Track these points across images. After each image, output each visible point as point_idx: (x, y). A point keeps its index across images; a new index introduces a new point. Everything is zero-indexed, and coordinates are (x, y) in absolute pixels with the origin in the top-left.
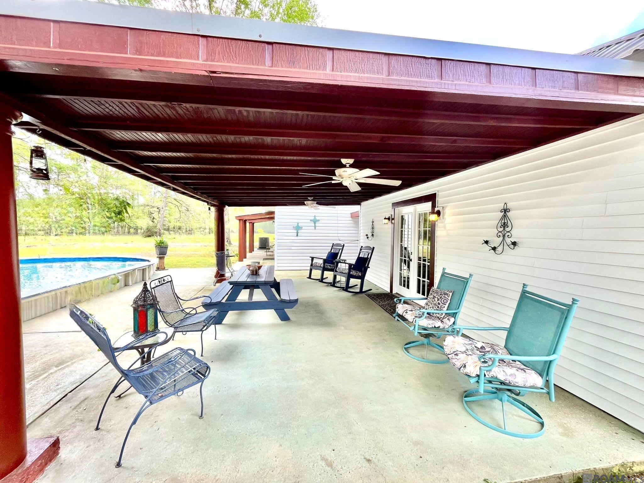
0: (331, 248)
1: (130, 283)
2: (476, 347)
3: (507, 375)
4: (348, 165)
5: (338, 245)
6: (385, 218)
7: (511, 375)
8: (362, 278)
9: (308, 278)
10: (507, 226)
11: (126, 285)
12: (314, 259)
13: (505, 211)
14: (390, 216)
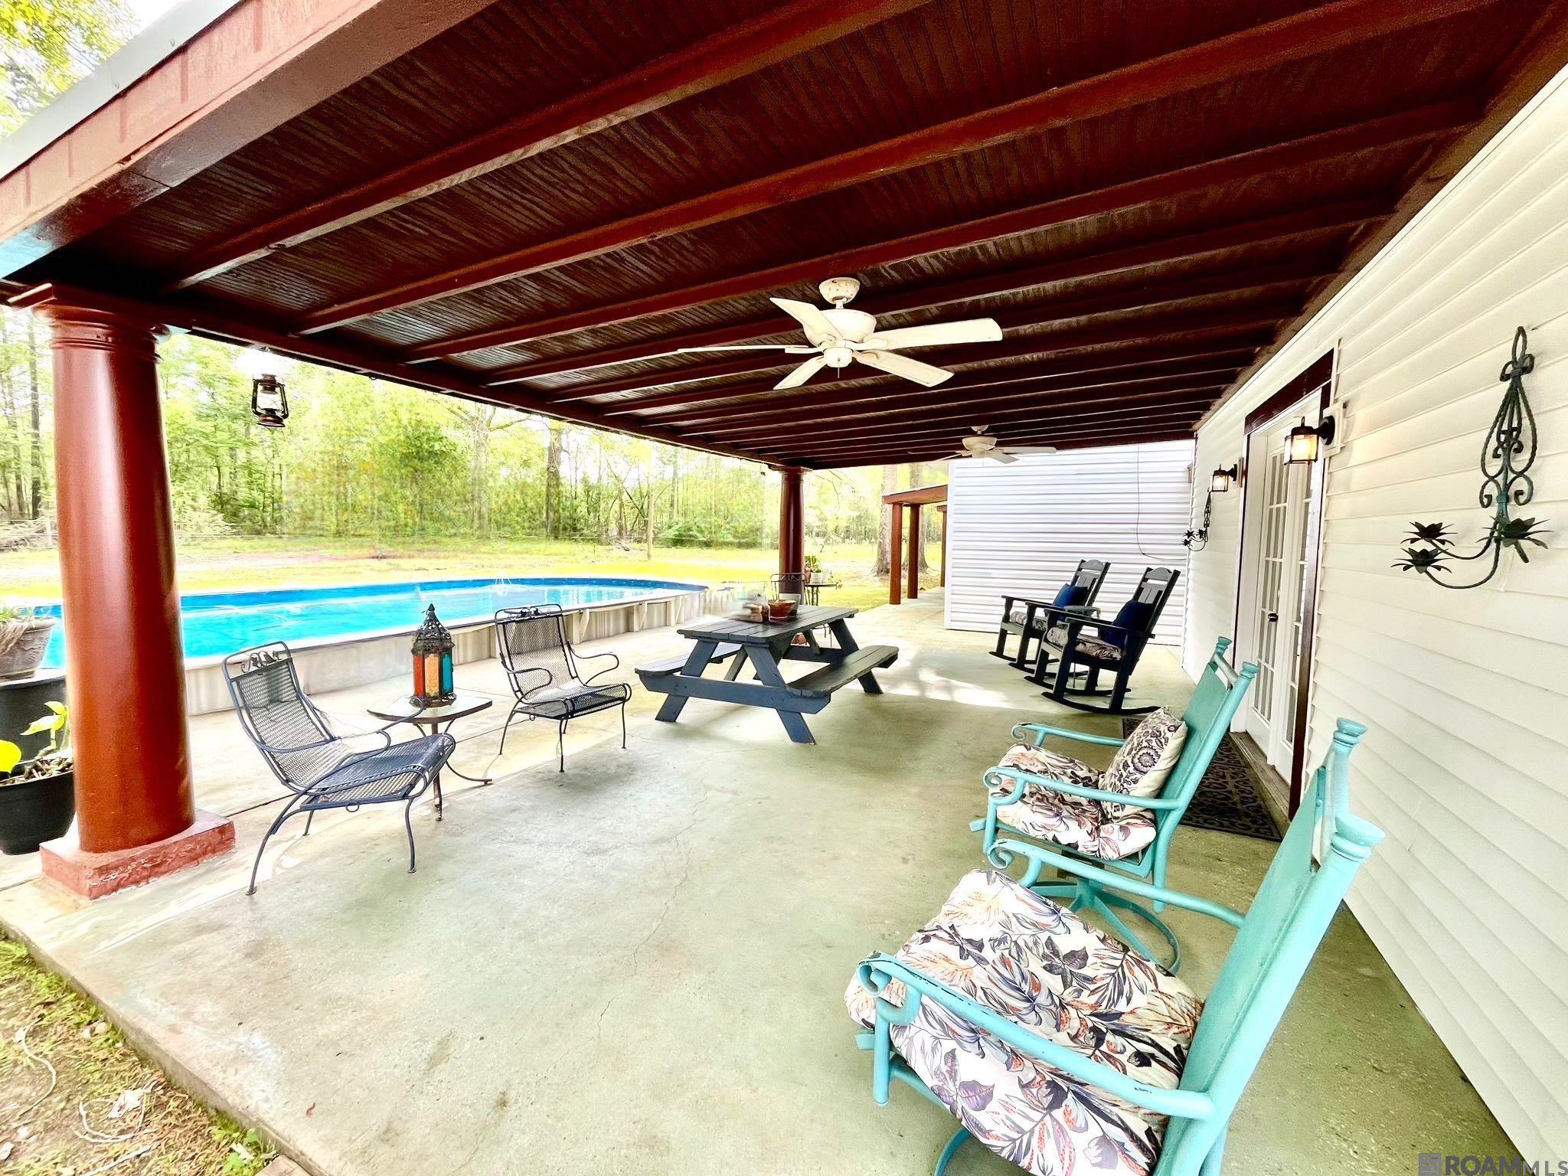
0: (1073, 574)
1: (636, 627)
2: (1050, 943)
3: (954, 1078)
4: (839, 304)
5: (1093, 564)
6: (1220, 473)
7: (971, 1087)
8: (1125, 668)
9: (991, 653)
10: (1515, 446)
11: (629, 629)
12: (1015, 603)
13: (1520, 368)
14: (1238, 463)
